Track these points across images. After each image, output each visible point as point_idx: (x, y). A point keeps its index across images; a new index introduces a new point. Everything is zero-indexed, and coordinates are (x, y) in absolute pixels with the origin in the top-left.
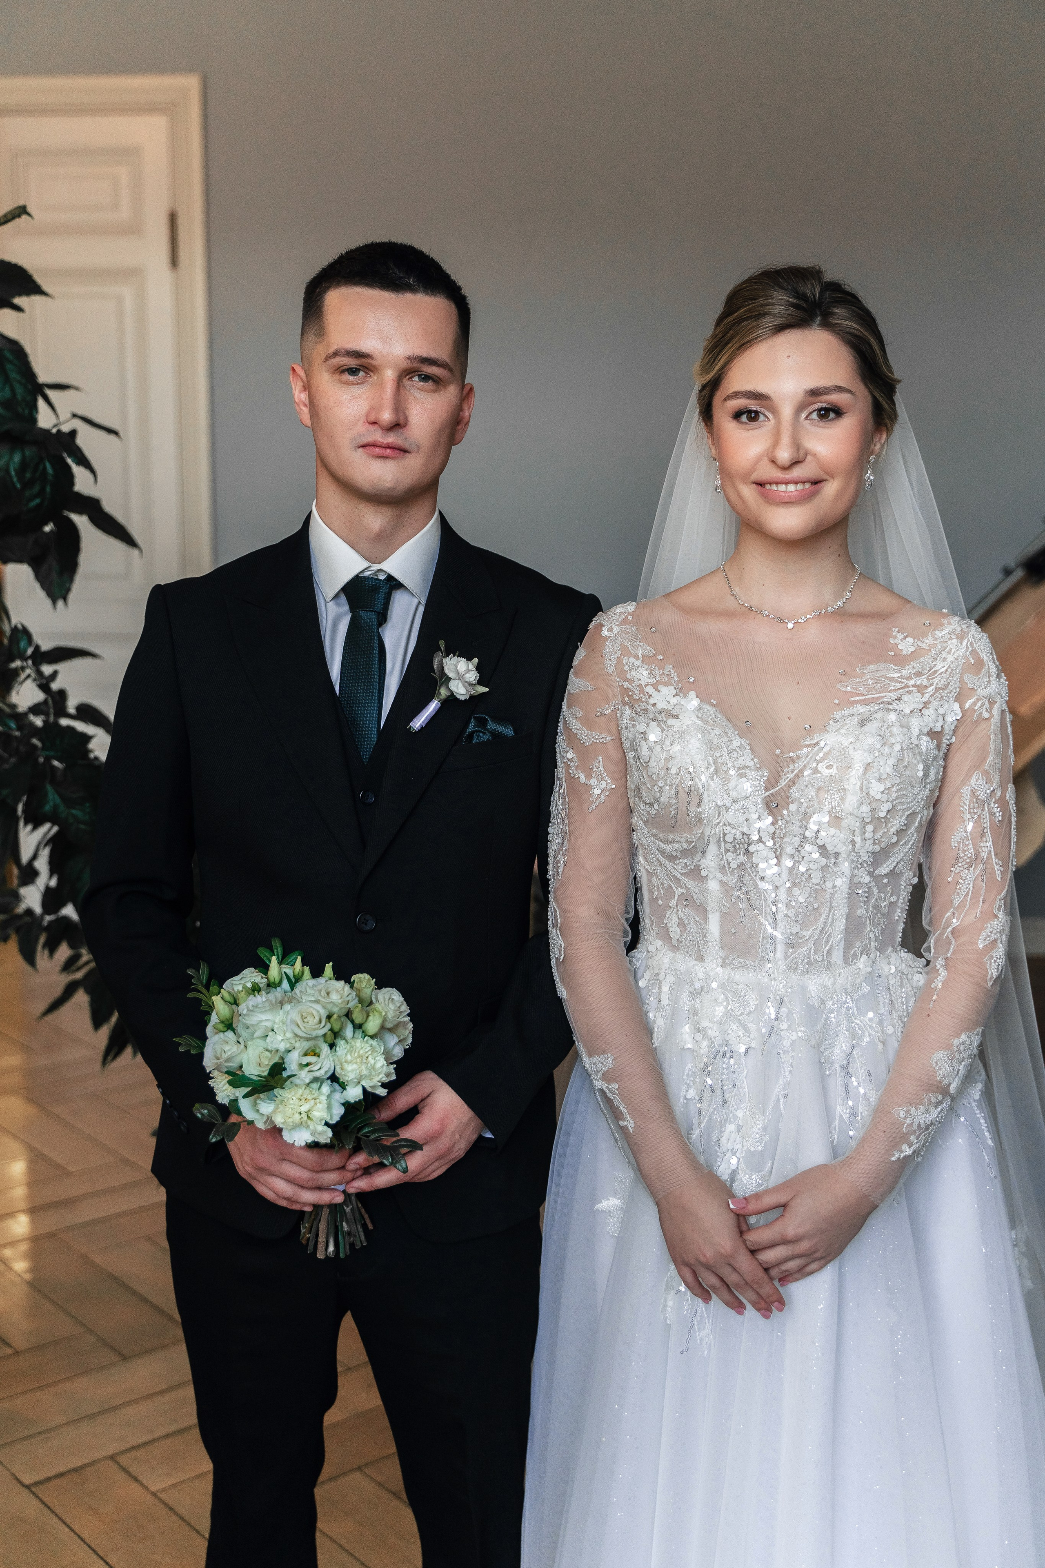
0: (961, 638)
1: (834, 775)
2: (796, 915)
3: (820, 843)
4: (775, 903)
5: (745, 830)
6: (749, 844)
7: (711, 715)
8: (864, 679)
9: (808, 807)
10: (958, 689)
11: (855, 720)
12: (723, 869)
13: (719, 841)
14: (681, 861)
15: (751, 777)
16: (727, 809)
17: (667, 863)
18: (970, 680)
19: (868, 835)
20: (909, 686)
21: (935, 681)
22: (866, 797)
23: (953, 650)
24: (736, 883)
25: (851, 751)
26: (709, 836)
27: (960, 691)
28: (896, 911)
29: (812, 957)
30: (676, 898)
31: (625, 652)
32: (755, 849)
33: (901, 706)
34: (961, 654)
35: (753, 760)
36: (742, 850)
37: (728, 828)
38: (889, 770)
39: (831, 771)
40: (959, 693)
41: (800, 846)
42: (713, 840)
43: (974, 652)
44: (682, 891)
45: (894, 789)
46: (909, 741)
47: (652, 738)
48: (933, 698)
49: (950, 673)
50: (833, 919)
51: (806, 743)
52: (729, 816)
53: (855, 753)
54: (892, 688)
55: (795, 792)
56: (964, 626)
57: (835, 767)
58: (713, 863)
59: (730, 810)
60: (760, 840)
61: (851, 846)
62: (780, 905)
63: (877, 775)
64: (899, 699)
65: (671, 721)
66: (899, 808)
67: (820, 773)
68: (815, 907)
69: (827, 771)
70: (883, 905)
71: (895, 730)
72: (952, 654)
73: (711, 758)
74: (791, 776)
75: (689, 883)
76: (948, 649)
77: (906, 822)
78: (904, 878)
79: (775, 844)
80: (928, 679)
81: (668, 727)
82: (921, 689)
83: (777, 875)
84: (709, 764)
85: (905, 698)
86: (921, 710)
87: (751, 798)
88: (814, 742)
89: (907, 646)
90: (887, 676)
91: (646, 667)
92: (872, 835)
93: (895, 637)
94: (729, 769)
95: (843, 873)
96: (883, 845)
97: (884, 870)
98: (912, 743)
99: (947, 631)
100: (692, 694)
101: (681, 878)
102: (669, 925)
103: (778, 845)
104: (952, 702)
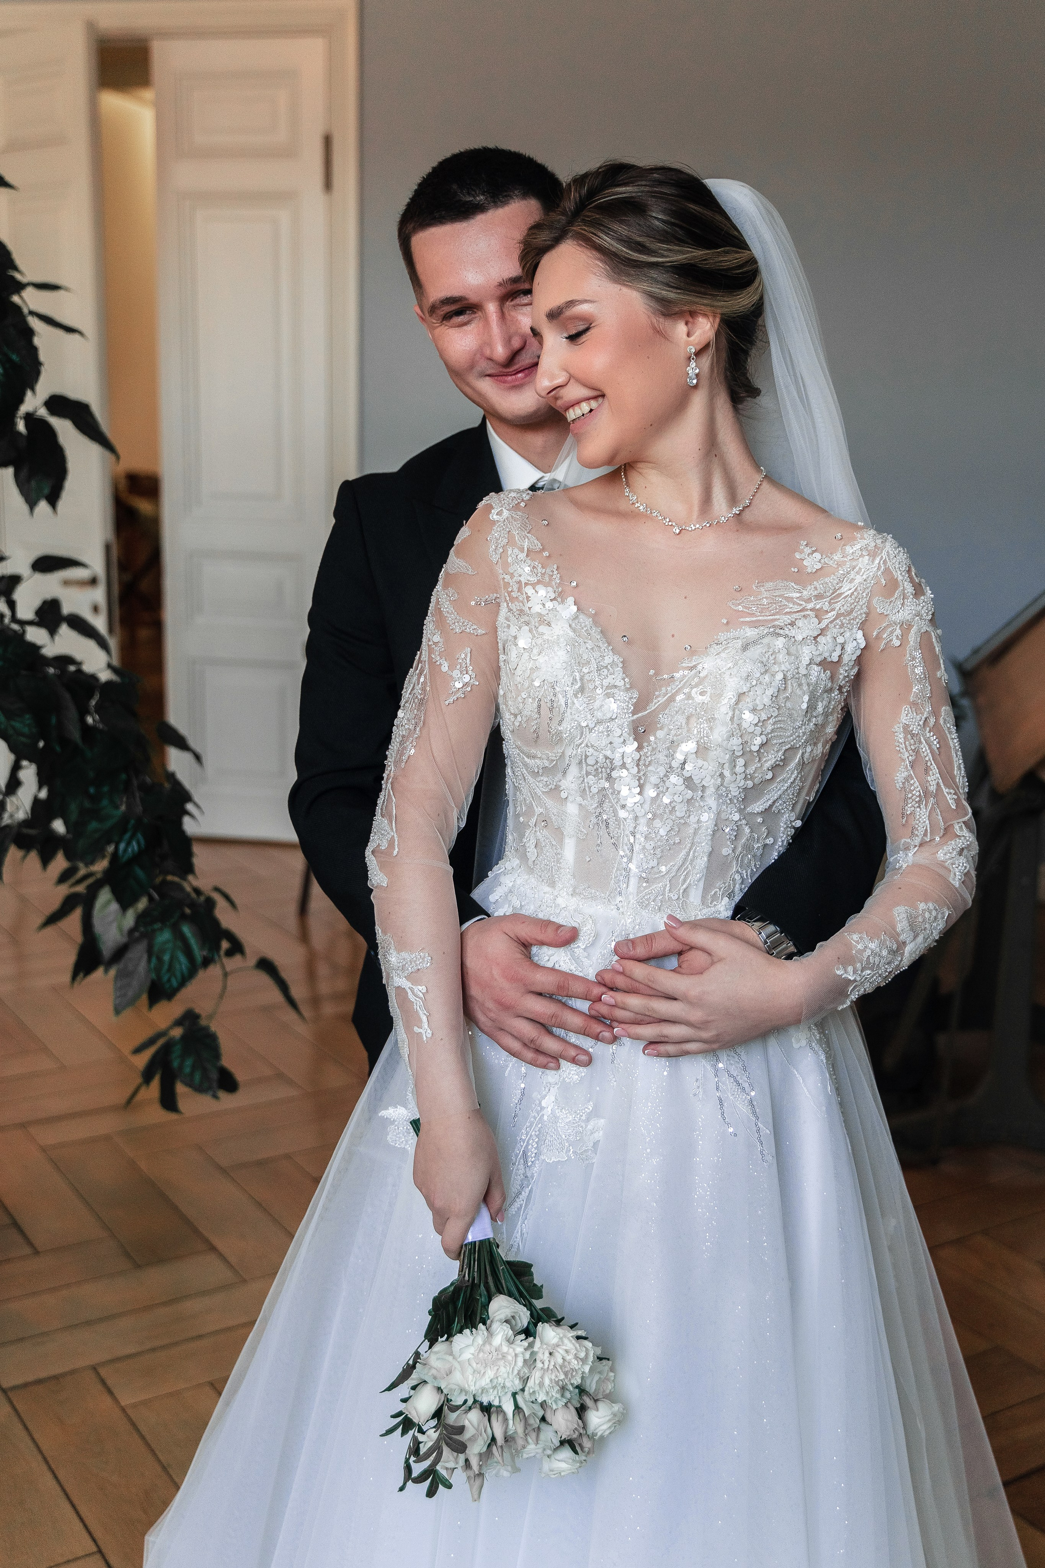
0: (873, 555)
1: (706, 702)
2: (654, 848)
3: (687, 775)
4: (633, 834)
5: (608, 753)
6: (612, 769)
7: (585, 626)
8: (760, 597)
9: (676, 735)
10: (864, 616)
11: (739, 644)
12: (583, 792)
13: (580, 763)
14: (542, 778)
15: (619, 698)
16: (591, 730)
17: (530, 779)
18: (880, 606)
19: (739, 769)
20: (807, 610)
21: (838, 606)
22: (738, 729)
23: (863, 570)
24: (595, 808)
25: (727, 676)
26: (570, 757)
27: (866, 617)
28: (772, 855)
29: (667, 895)
30: (536, 817)
31: (511, 542)
32: (618, 775)
33: (792, 632)
34: (871, 574)
35: (624, 679)
36: (604, 775)
37: (591, 750)
38: (767, 701)
39: (704, 698)
40: (866, 620)
41: (666, 776)
42: (574, 762)
43: (887, 571)
44: (541, 810)
45: (771, 721)
46: (796, 670)
47: (522, 643)
48: (833, 625)
49: (856, 598)
50: (694, 857)
51: (684, 665)
52: (592, 738)
53: (731, 680)
54: (788, 610)
55: (663, 719)
56: (879, 541)
57: (709, 694)
58: (573, 785)
59: (593, 731)
60: (624, 766)
61: (720, 780)
62: (638, 836)
63: (750, 705)
64: (792, 624)
65: (543, 629)
66: (775, 741)
67: (693, 699)
68: (676, 842)
69: (701, 697)
70: (756, 846)
71: (781, 657)
72: (861, 574)
73: (577, 674)
74: (662, 700)
75: (549, 802)
76: (857, 568)
77: (783, 757)
78: (784, 819)
79: (639, 772)
80: (829, 603)
81: (539, 634)
82: (819, 614)
83: (639, 805)
84: (575, 680)
85: (800, 623)
86: (815, 638)
87: (616, 720)
88: (692, 665)
89: (812, 562)
90: (785, 595)
91: (529, 562)
92: (743, 769)
93: (802, 552)
94: (596, 688)
95: (710, 808)
96: (757, 781)
97: (758, 807)
98: (798, 673)
99: (858, 546)
100: (571, 600)
101: (543, 796)
102: (527, 845)
103: (642, 773)
104: (855, 630)
